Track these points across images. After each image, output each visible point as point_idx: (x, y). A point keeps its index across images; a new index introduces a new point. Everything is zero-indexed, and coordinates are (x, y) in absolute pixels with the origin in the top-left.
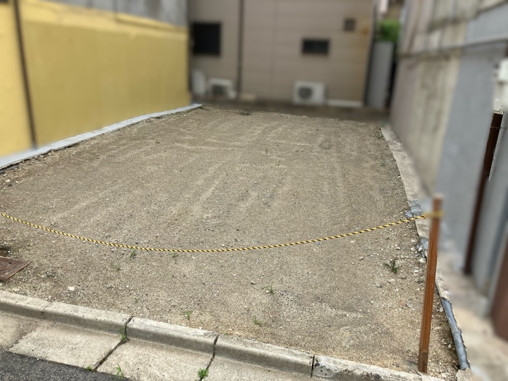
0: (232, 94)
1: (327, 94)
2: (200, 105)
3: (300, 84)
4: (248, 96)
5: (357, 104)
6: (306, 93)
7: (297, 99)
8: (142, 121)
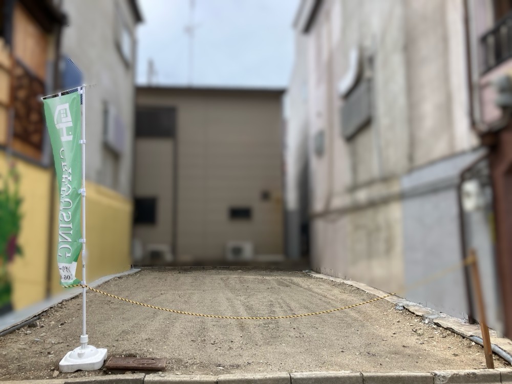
0: (169, 257)
1: (257, 251)
2: (140, 270)
3: (231, 244)
4: (185, 257)
5: (279, 258)
6: (237, 251)
7: (230, 257)
8: (111, 280)
